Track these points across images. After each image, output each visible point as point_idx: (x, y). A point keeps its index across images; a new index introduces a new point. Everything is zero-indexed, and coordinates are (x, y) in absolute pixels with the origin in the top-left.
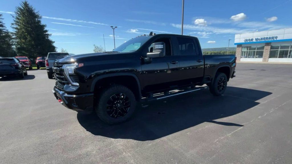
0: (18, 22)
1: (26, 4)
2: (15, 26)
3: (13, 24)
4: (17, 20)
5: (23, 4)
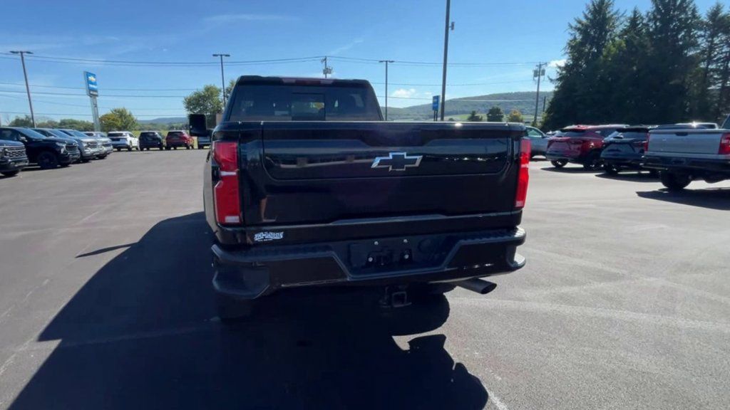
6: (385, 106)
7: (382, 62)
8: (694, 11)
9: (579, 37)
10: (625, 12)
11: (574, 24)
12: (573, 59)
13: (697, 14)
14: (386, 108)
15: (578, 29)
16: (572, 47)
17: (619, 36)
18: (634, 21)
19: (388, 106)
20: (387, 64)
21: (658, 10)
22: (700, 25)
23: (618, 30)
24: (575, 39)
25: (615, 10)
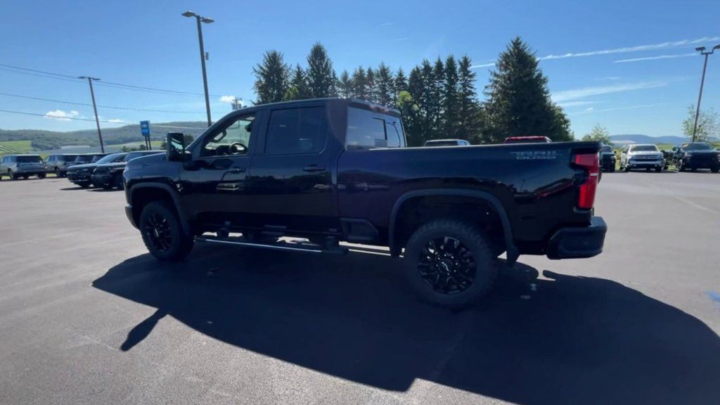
0: (496, 82)
1: (517, 44)
2: (490, 91)
3: (486, 87)
4: (495, 79)
5: (512, 45)
6: (96, 128)
7: (82, 78)
8: (334, 75)
9: (263, 80)
10: (291, 66)
11: (258, 69)
12: (262, 97)
13: (336, 76)
14: (99, 130)
15: (262, 74)
16: (260, 88)
17: (291, 84)
18: (299, 73)
19: (101, 128)
20: (90, 81)
21: (313, 69)
22: (339, 85)
23: (290, 79)
24: (260, 81)
25: (284, 63)
